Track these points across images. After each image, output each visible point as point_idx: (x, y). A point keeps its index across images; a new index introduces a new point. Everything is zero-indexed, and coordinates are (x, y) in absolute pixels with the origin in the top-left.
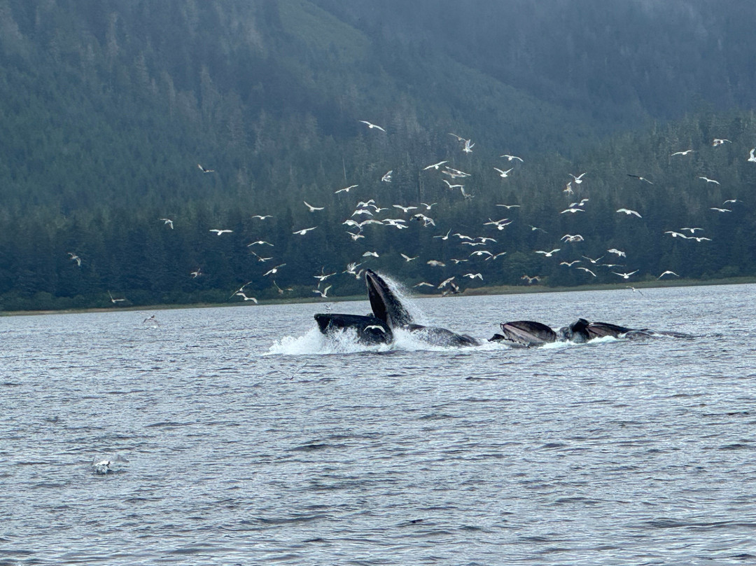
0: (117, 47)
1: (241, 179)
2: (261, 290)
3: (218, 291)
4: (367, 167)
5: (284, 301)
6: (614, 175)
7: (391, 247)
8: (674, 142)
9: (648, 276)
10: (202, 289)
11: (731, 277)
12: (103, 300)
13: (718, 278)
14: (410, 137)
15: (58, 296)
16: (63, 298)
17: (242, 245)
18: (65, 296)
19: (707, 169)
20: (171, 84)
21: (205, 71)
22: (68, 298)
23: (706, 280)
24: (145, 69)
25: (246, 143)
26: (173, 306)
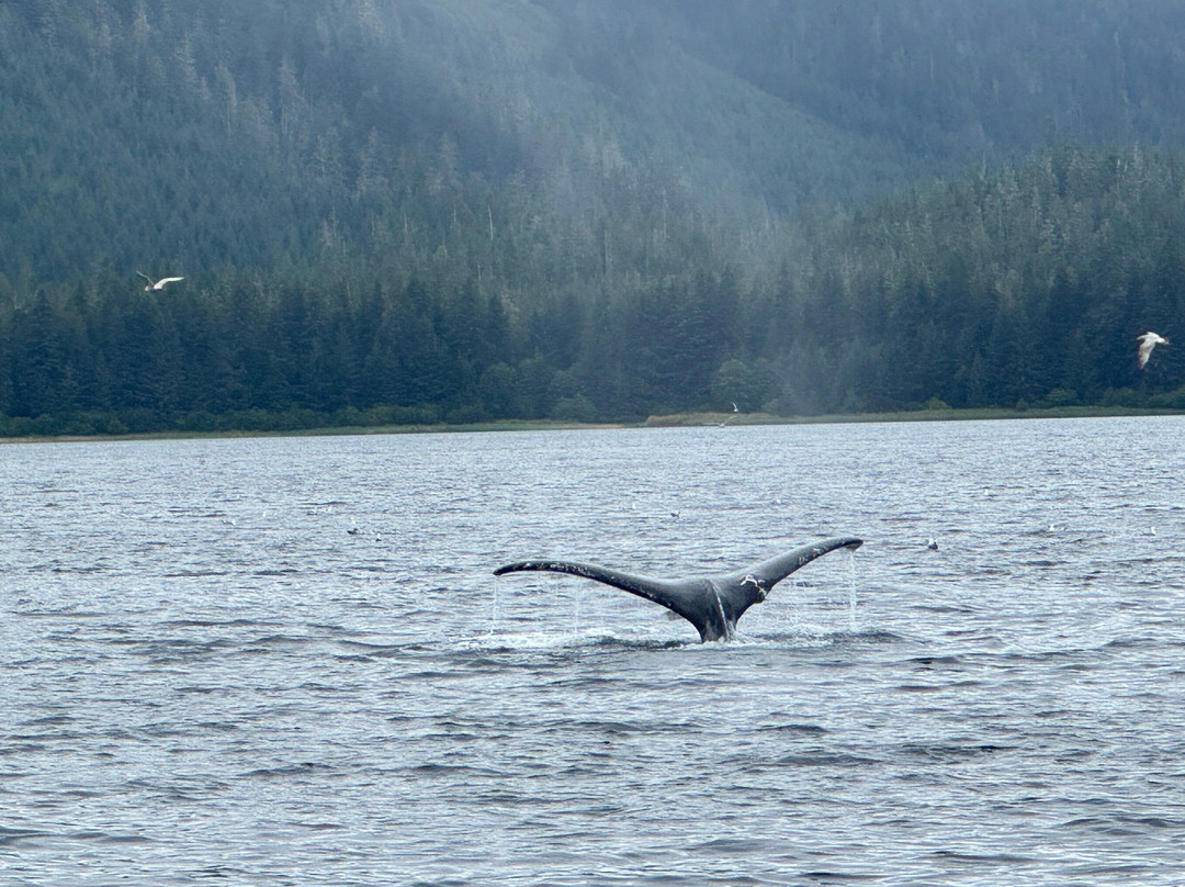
0: (148, 26)
1: (328, 236)
2: (331, 412)
3: (263, 412)
4: (529, 223)
5: (364, 430)
6: (913, 242)
7: (537, 348)
8: (1010, 192)
9: (934, 401)
10: (238, 409)
11: (1063, 405)
12: (82, 422)
13: (1042, 407)
14: (607, 175)
15: (12, 416)
16: (20, 418)
17: (303, 341)
18: (22, 416)
19: (1059, 236)
20: (232, 86)
21: (287, 68)
22: (29, 419)
23: (1024, 409)
24: (192, 61)
25: (345, 181)
26: (190, 434)
